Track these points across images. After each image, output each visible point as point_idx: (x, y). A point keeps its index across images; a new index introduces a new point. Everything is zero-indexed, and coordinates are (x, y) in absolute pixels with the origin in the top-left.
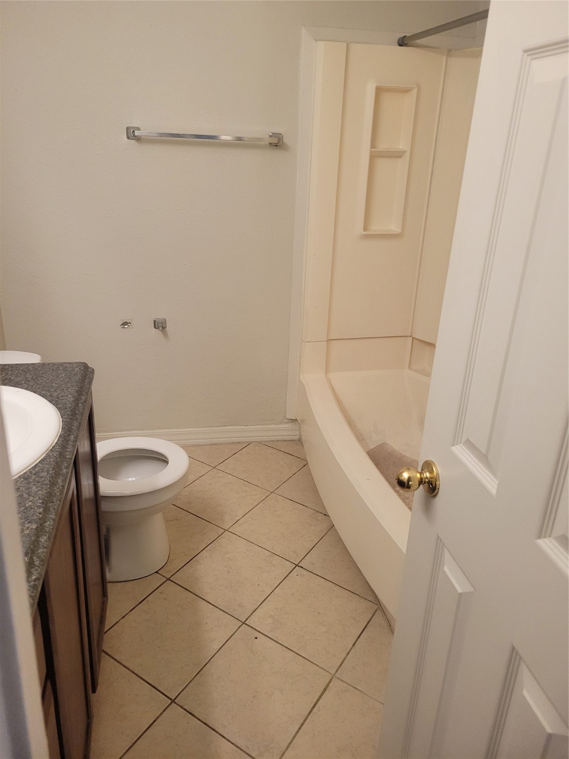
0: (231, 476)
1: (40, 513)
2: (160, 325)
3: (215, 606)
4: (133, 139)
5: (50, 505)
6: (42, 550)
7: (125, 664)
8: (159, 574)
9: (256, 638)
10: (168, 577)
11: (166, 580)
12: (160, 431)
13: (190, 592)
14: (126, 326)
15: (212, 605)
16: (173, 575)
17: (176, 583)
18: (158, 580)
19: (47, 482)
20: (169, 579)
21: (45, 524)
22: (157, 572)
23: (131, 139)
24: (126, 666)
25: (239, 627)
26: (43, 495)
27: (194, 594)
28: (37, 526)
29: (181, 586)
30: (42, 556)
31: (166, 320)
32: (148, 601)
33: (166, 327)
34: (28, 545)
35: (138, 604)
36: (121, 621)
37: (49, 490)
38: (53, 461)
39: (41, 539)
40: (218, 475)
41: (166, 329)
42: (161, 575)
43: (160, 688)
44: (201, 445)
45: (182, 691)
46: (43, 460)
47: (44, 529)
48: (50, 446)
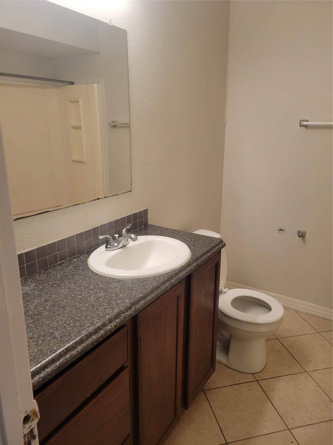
0: (327, 342)
1: (148, 292)
2: (302, 235)
3: (276, 410)
4: (303, 127)
5: (156, 291)
6: (138, 306)
7: (213, 410)
8: (253, 375)
9: (292, 442)
10: (257, 380)
11: (255, 381)
12: (291, 299)
13: (266, 394)
14: (281, 232)
15: (275, 408)
16: (260, 380)
17: (260, 385)
18: (251, 378)
19: (161, 282)
20: (257, 381)
21: (147, 297)
22: (252, 374)
23: (302, 127)
24: (214, 411)
25: (285, 430)
26: (155, 286)
27: (267, 396)
28: (143, 296)
29: (262, 388)
30: (137, 308)
31: (305, 232)
32: (240, 386)
33: (305, 237)
34: (133, 301)
35: (235, 385)
36: (222, 388)
37: (159, 285)
38: (170, 275)
39: (141, 302)
40: (319, 338)
41: (306, 238)
42: (254, 376)
43: (223, 432)
44: (317, 317)
45: (234, 442)
46: (167, 273)
47: (145, 298)
48: (174, 269)
